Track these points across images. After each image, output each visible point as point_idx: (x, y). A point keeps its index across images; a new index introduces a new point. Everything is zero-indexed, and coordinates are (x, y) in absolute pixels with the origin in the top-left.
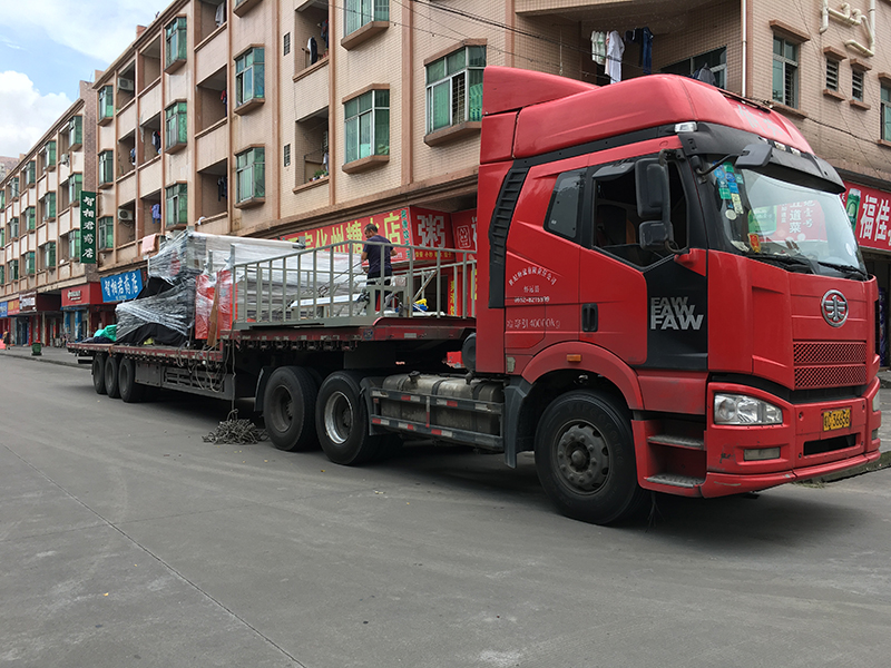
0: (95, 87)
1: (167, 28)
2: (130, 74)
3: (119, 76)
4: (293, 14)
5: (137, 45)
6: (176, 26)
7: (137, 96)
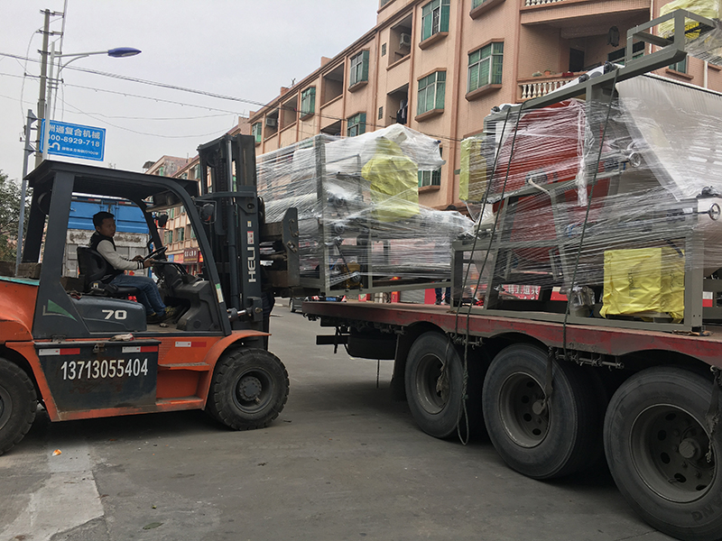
0: (250, 122)
1: (303, 92)
2: (275, 116)
3: (266, 117)
4: (386, 96)
5: (281, 100)
6: (309, 92)
7: (279, 131)
